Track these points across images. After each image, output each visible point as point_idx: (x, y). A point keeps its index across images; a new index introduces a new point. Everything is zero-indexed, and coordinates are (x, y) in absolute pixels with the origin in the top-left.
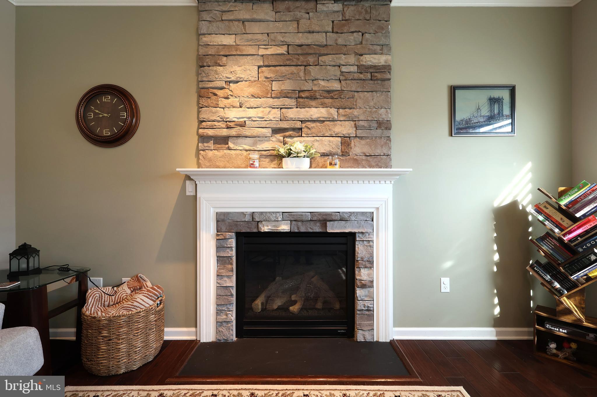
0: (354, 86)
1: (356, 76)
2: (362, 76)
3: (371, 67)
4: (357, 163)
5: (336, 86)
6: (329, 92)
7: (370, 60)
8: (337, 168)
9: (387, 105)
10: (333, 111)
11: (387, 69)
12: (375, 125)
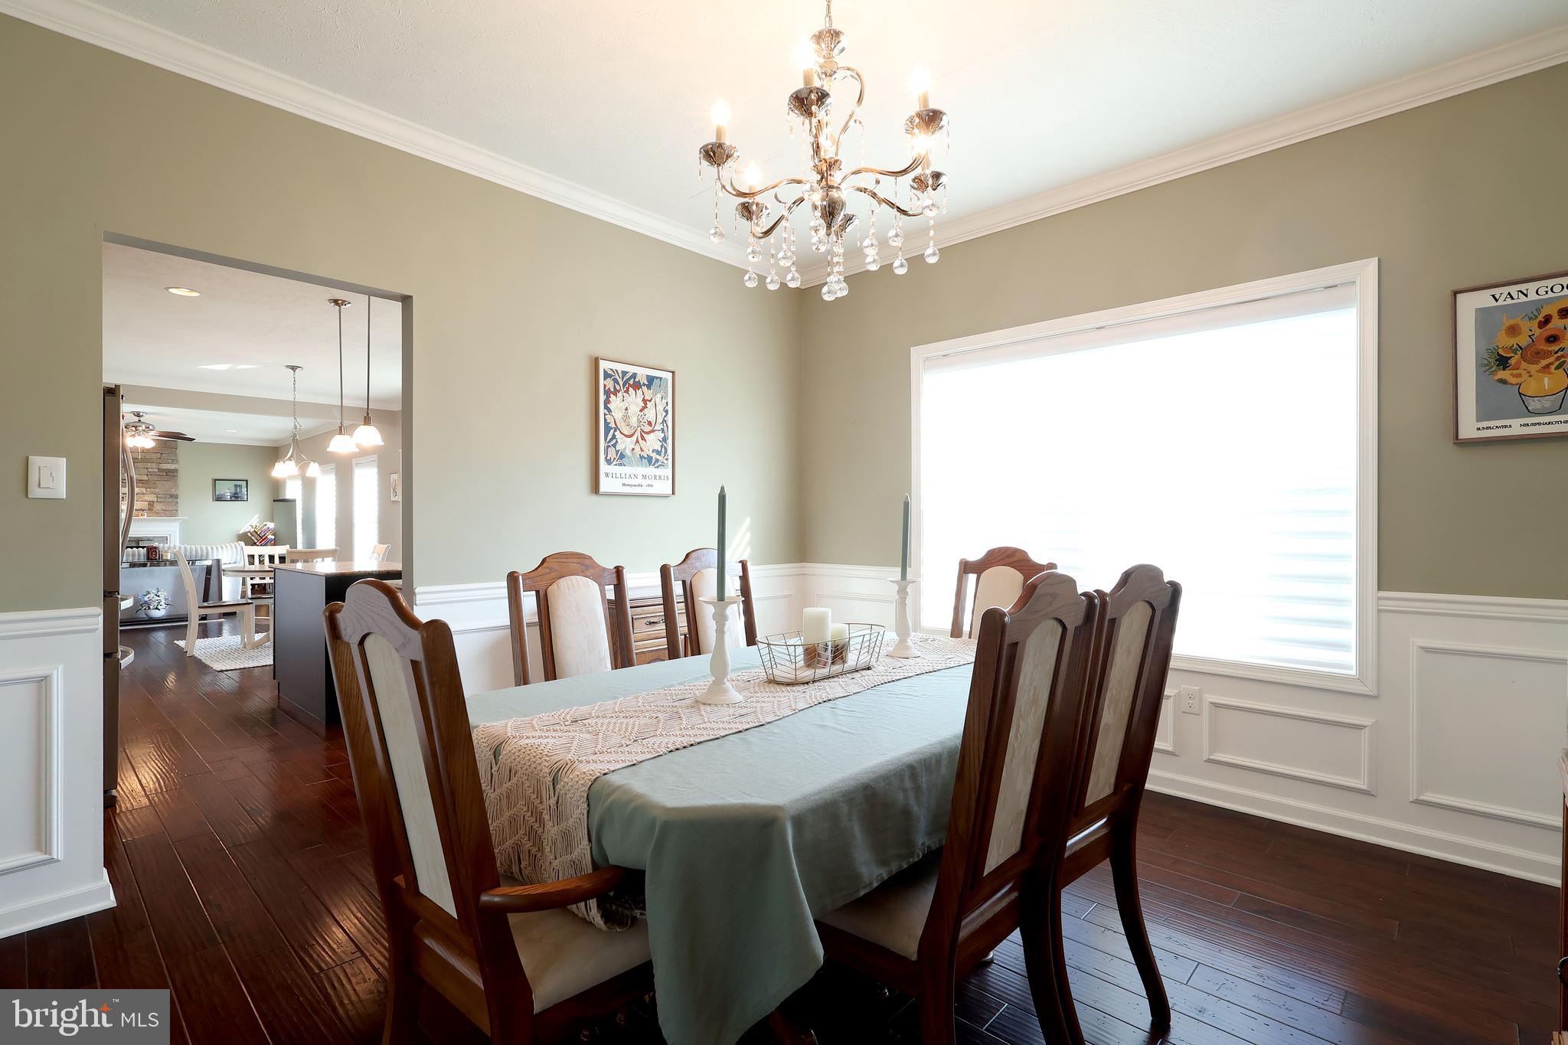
0: (156, 478)
1: (158, 473)
2: (161, 474)
3: (165, 470)
4: (158, 514)
5: (145, 478)
6: (141, 480)
7: (165, 466)
8: (145, 517)
9: (176, 486)
10: (144, 490)
11: (176, 471)
12: (168, 496)
